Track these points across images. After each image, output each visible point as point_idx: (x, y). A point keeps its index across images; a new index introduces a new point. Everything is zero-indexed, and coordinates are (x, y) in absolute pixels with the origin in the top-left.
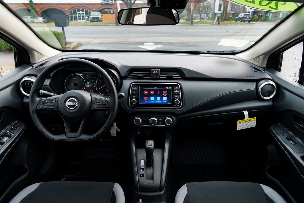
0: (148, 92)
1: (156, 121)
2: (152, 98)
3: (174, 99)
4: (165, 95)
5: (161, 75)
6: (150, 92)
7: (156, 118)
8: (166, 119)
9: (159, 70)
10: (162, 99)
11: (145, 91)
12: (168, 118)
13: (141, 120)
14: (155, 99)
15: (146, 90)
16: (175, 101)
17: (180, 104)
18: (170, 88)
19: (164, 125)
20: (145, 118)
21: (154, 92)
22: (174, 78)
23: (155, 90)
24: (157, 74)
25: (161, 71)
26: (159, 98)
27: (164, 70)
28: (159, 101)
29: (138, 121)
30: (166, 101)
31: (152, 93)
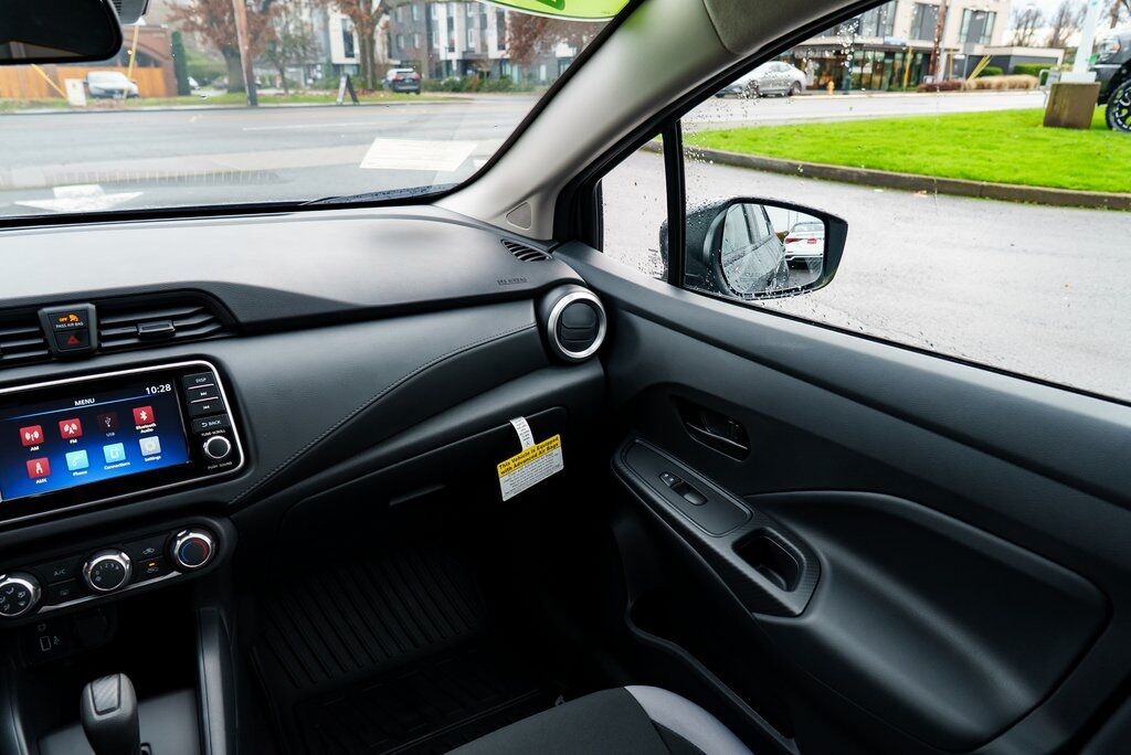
0: (44, 433)
1: (127, 567)
2: (77, 459)
3: (196, 440)
4: (149, 428)
5: (104, 333)
6: (58, 430)
7: (118, 551)
8: (179, 543)
9: (91, 307)
10: (133, 450)
11: (21, 430)
12: (187, 534)
13: (30, 586)
14: (96, 457)
15: (30, 423)
16: (206, 445)
17: (234, 455)
18: (168, 388)
19: (175, 574)
20: (58, 569)
21: (83, 425)
22: (179, 335)
23: (83, 416)
24: (82, 333)
25: (101, 313)
26: (114, 452)
27: (115, 305)
28: (122, 465)
29: (15, 594)
30: (158, 458)
31: (71, 431)
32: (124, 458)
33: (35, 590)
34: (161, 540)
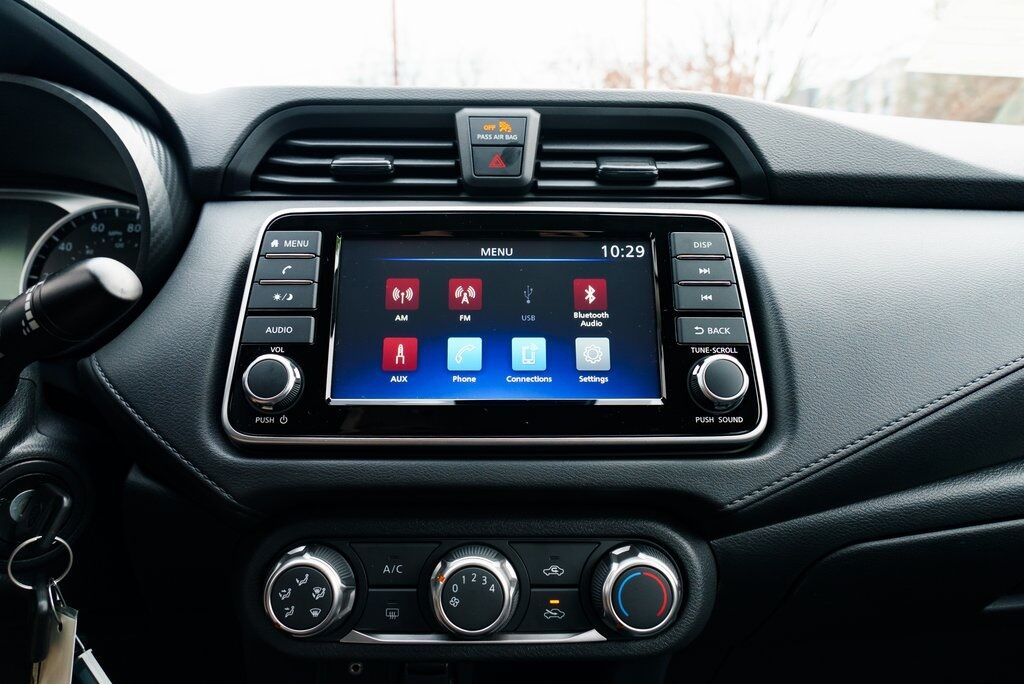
0: (422, 294)
2: (464, 352)
3: (683, 358)
5: (545, 165)
6: (445, 293)
7: (502, 554)
8: (616, 569)
9: (534, 116)
10: (561, 355)
11: (390, 282)
12: (632, 554)
13: (338, 582)
14: (497, 355)
15: (403, 275)
16: (699, 373)
17: (749, 403)
18: (640, 251)
19: (593, 635)
20: (393, 561)
22: (660, 184)
25: (545, 134)
26: (529, 351)
28: (538, 379)
29: (309, 587)
30: (604, 380)
31: (465, 299)
32: (542, 366)
33: (346, 592)
34: (580, 553)
